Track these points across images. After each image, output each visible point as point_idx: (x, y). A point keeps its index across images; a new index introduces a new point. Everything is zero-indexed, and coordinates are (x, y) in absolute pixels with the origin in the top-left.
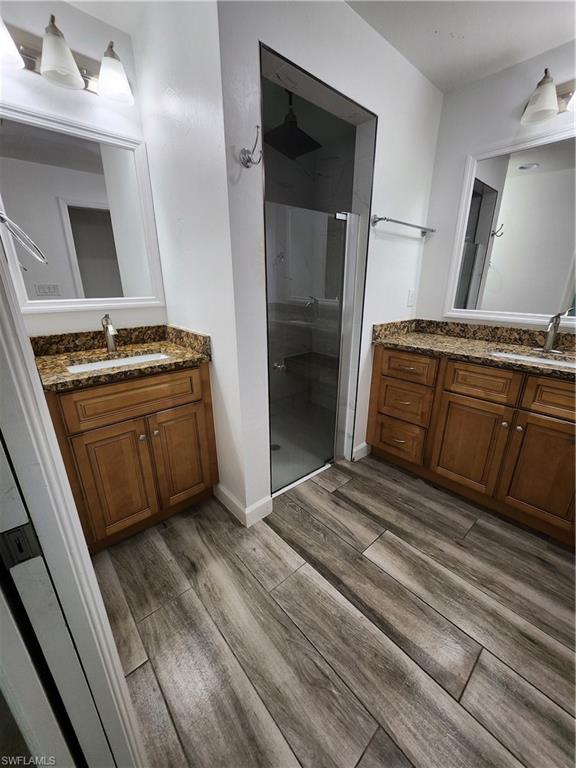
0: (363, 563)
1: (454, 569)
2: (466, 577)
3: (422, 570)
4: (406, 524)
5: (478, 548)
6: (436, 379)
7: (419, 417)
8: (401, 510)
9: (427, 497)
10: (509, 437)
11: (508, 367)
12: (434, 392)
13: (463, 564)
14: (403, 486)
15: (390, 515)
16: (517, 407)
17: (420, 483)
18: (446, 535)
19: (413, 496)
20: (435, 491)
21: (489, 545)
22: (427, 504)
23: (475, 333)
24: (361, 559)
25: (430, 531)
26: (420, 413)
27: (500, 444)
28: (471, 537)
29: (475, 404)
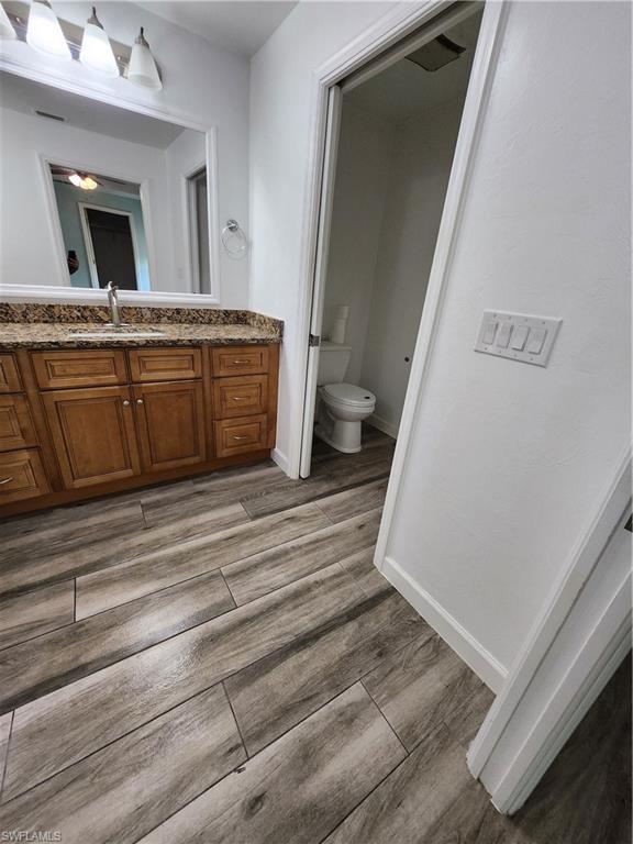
0: (87, 626)
1: (163, 546)
2: (173, 543)
3: (142, 572)
4: (89, 556)
5: (162, 518)
6: (22, 381)
7: (20, 438)
8: (71, 550)
9: (83, 518)
10: (134, 414)
11: (106, 346)
12: (26, 397)
13: (163, 538)
14: (46, 529)
15: (65, 564)
16: (130, 383)
17: (61, 513)
18: (131, 531)
19: (67, 528)
20: (83, 508)
21: (164, 511)
22: (88, 524)
23: (25, 314)
24: (81, 626)
25: (116, 540)
26: (17, 432)
27: (129, 424)
28: (149, 515)
29: (88, 394)
